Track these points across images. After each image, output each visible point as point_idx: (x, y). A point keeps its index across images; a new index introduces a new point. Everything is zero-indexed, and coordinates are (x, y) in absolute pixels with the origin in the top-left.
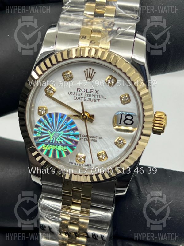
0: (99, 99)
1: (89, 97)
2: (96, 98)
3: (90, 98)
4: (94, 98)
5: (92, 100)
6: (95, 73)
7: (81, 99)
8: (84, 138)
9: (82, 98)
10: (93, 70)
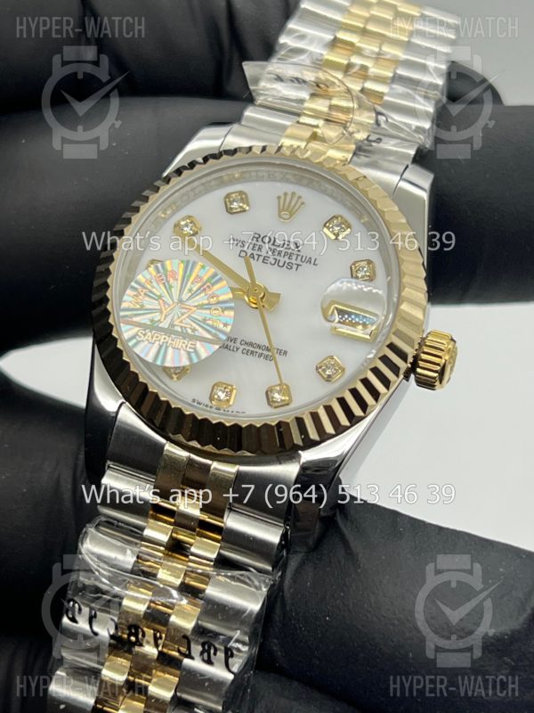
0: (300, 263)
1: (275, 257)
2: (293, 261)
3: (278, 258)
4: (288, 261)
5: (281, 264)
6: (303, 203)
7: (256, 257)
8: (242, 347)
9: (259, 256)
10: (300, 197)
